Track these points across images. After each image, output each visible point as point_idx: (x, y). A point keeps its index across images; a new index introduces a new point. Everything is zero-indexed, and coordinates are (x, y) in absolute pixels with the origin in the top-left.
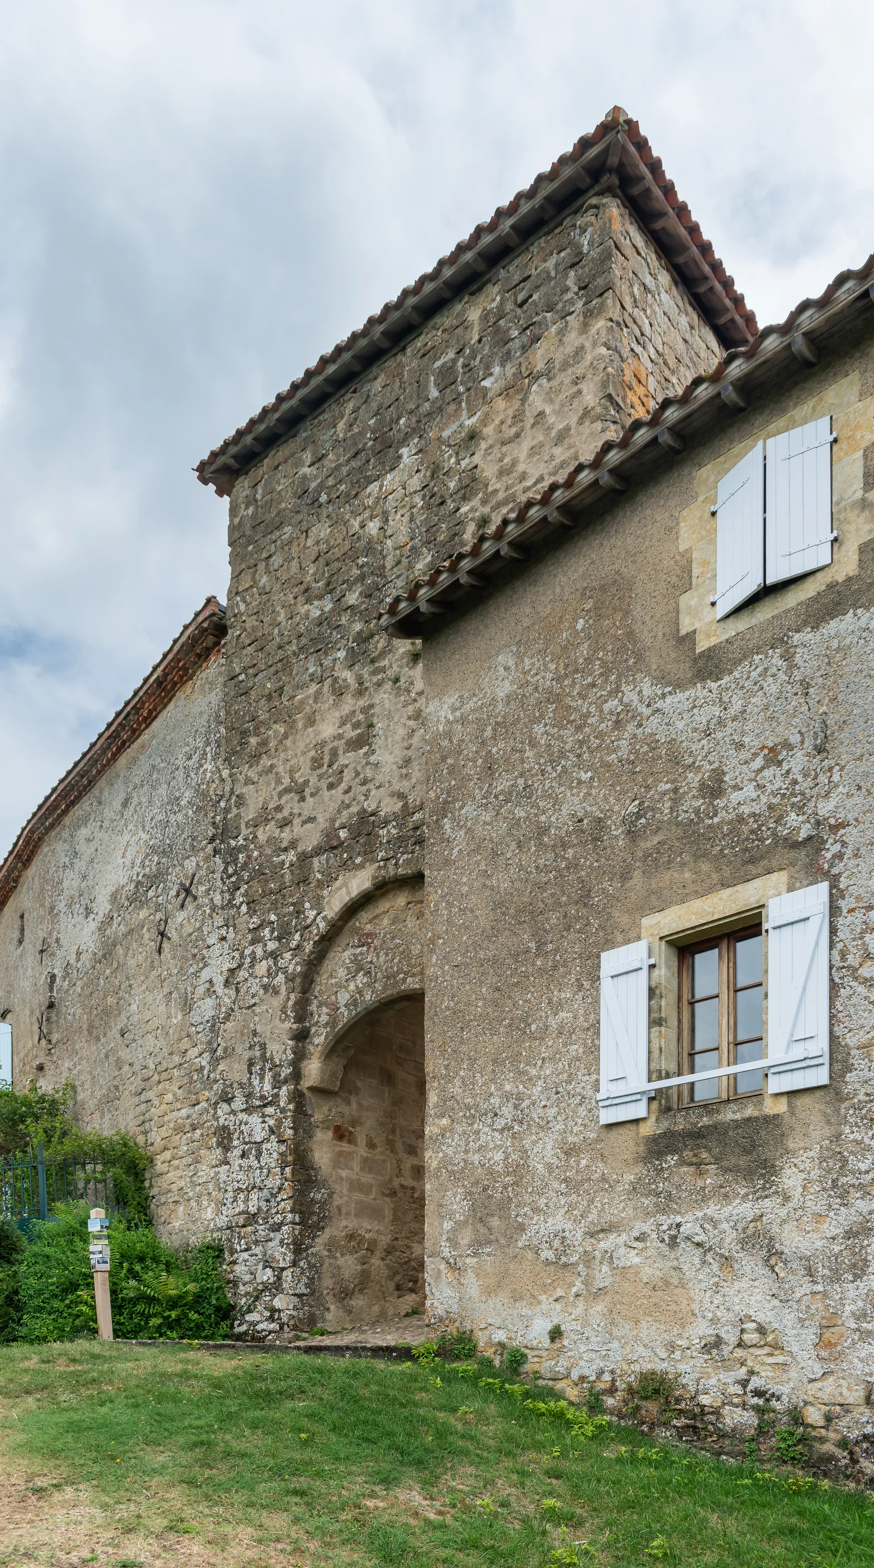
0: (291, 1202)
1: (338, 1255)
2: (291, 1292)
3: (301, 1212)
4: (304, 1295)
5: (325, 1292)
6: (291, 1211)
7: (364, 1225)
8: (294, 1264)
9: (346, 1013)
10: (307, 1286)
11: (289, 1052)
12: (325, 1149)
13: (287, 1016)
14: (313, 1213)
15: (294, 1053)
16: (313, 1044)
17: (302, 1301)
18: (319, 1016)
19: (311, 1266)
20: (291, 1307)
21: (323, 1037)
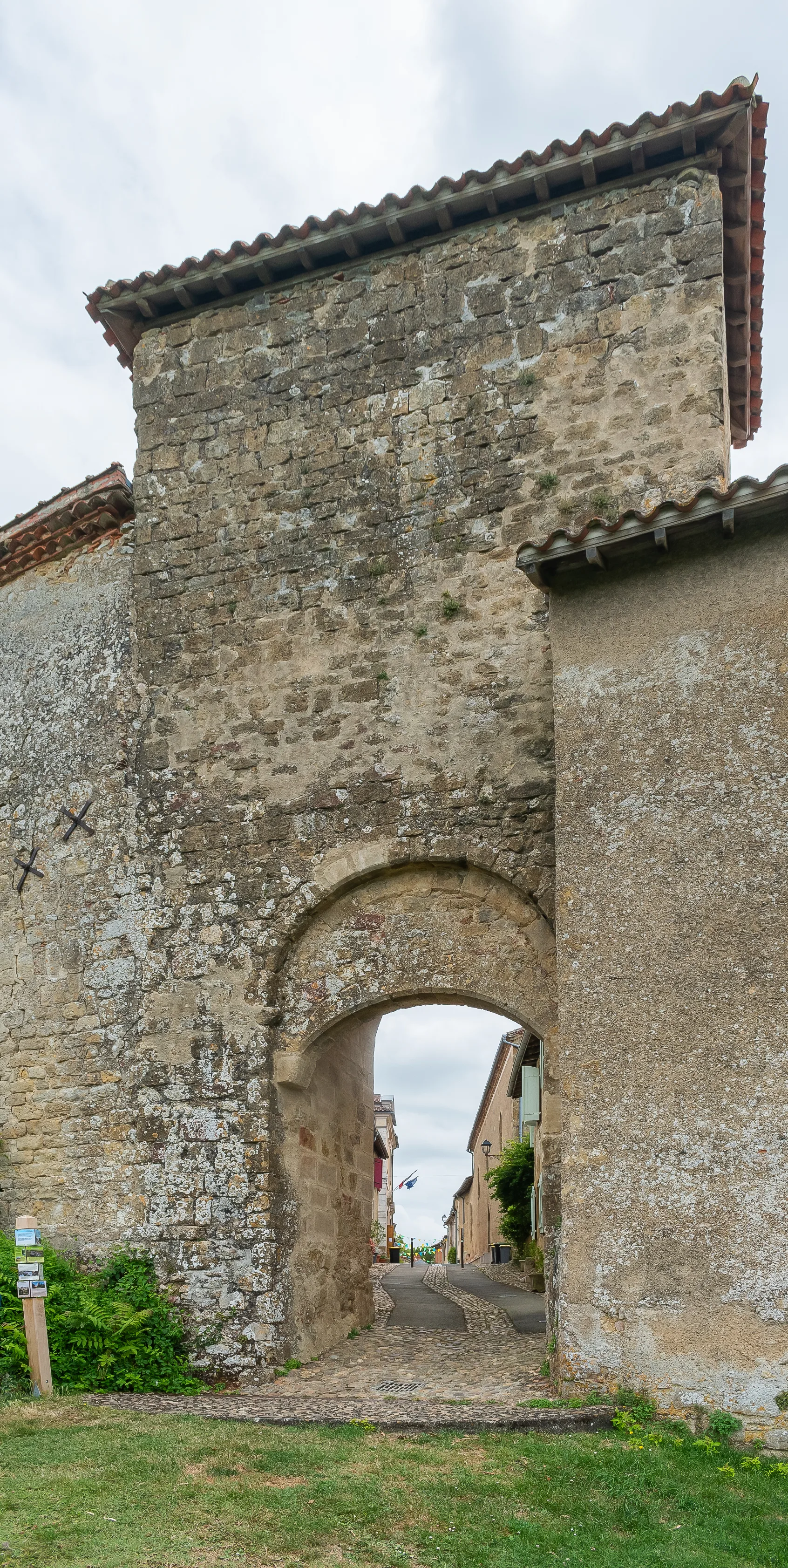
0: (267, 1215)
1: (304, 1275)
2: (270, 1321)
3: (276, 1228)
4: (281, 1323)
5: (296, 1318)
6: (268, 1226)
7: (322, 1240)
8: (272, 1288)
9: (340, 1004)
10: (283, 1312)
11: (261, 1039)
12: (294, 1155)
13: (256, 996)
14: (285, 1228)
15: (268, 1041)
16: (289, 1033)
17: (278, 1329)
18: (297, 1001)
19: (286, 1289)
20: (270, 1338)
21: (304, 1027)
